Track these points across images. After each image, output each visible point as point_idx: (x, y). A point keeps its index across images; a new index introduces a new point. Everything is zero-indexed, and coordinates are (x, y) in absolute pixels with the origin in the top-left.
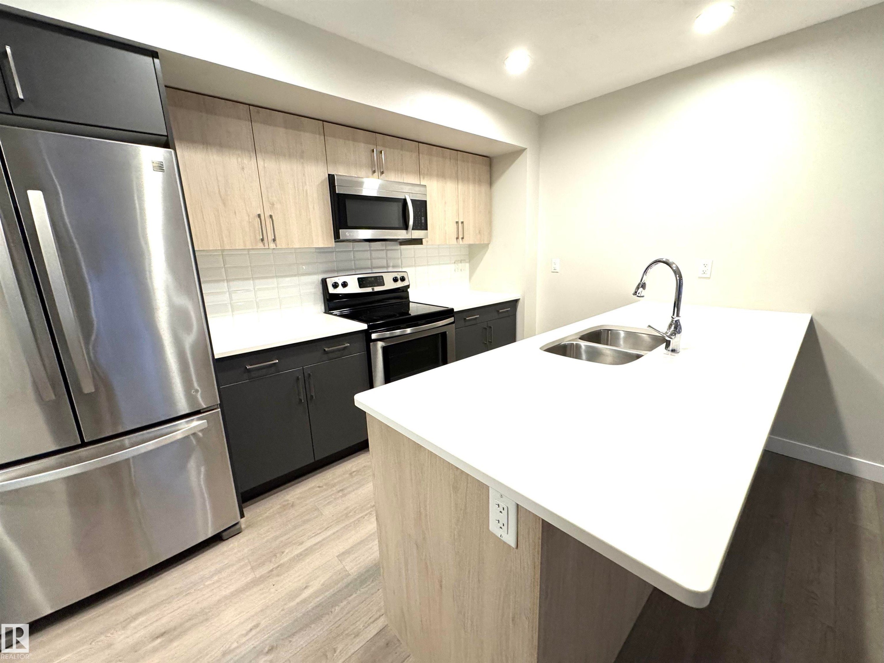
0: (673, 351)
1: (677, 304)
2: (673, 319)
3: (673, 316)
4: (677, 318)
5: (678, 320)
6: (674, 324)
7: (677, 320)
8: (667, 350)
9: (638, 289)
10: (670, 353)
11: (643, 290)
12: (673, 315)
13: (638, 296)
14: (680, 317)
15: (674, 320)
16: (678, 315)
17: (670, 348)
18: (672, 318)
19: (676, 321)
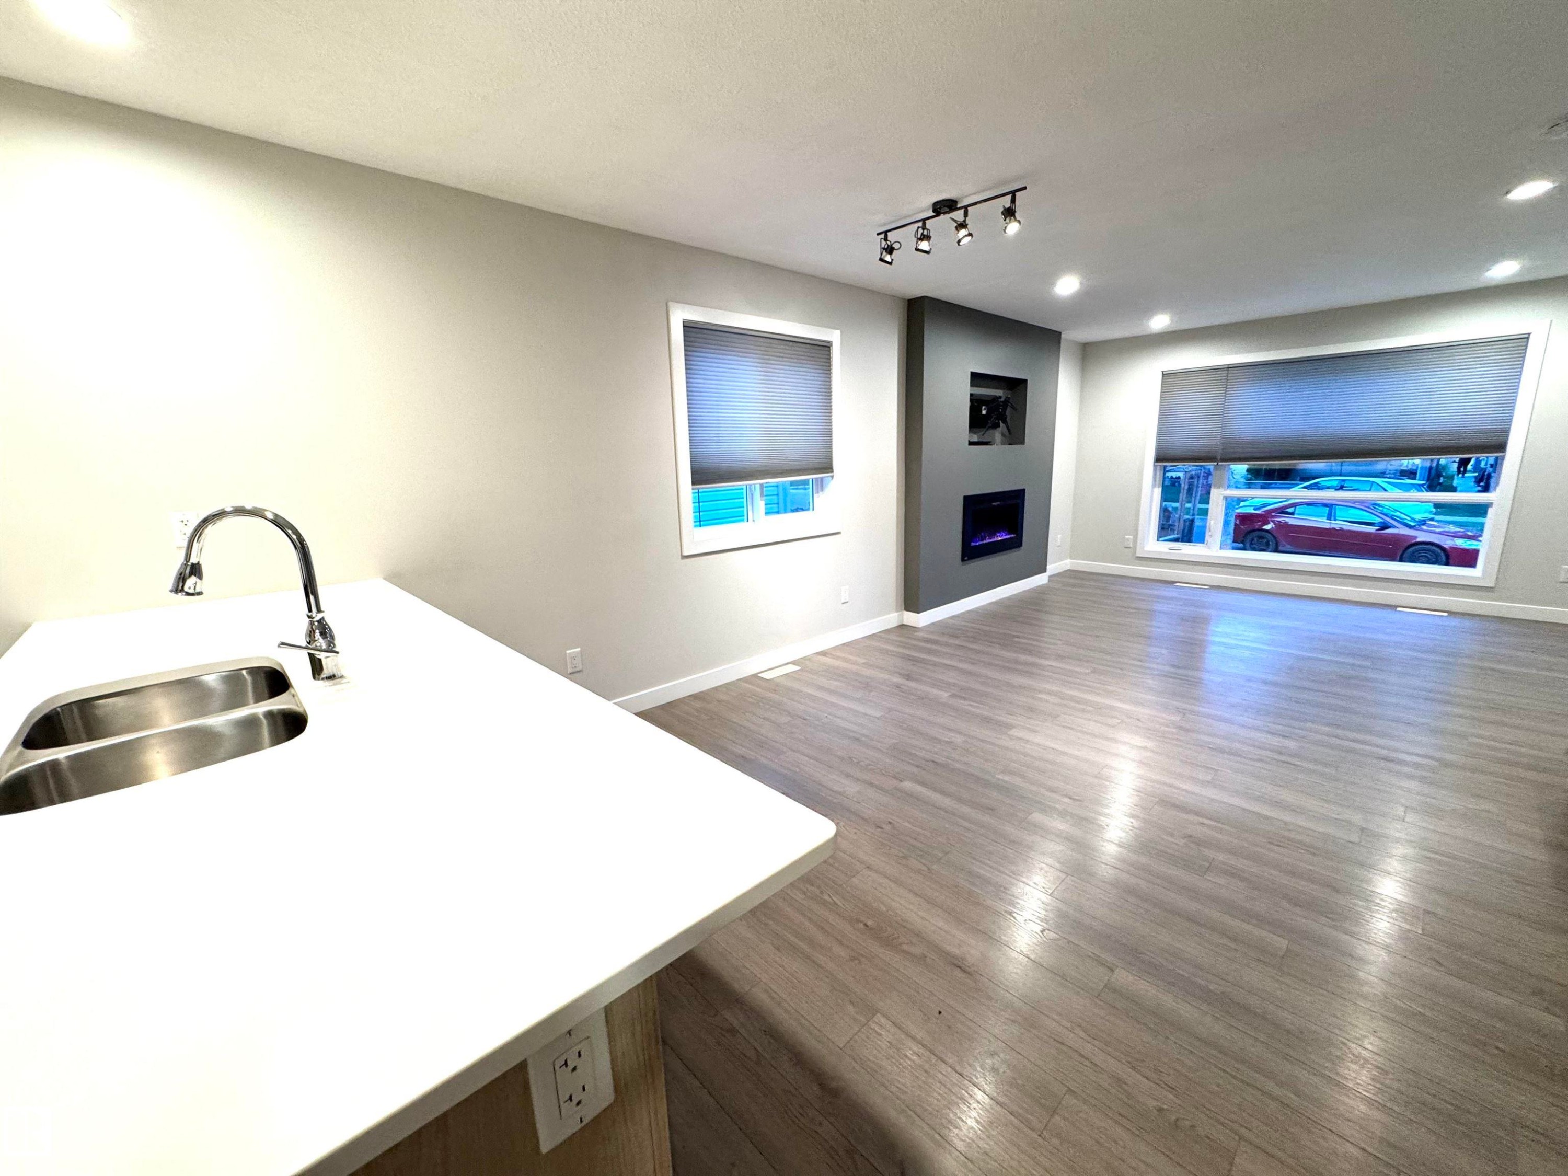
0: (331, 677)
1: (310, 587)
2: (313, 618)
3: (310, 614)
4: (318, 617)
5: (323, 618)
6: (318, 628)
7: (320, 620)
8: (319, 679)
9: (184, 581)
10: (328, 683)
11: (198, 580)
12: (310, 610)
13: (188, 594)
14: (323, 612)
15: (315, 620)
16: (319, 610)
17: (326, 673)
18: (309, 617)
19: (319, 622)
